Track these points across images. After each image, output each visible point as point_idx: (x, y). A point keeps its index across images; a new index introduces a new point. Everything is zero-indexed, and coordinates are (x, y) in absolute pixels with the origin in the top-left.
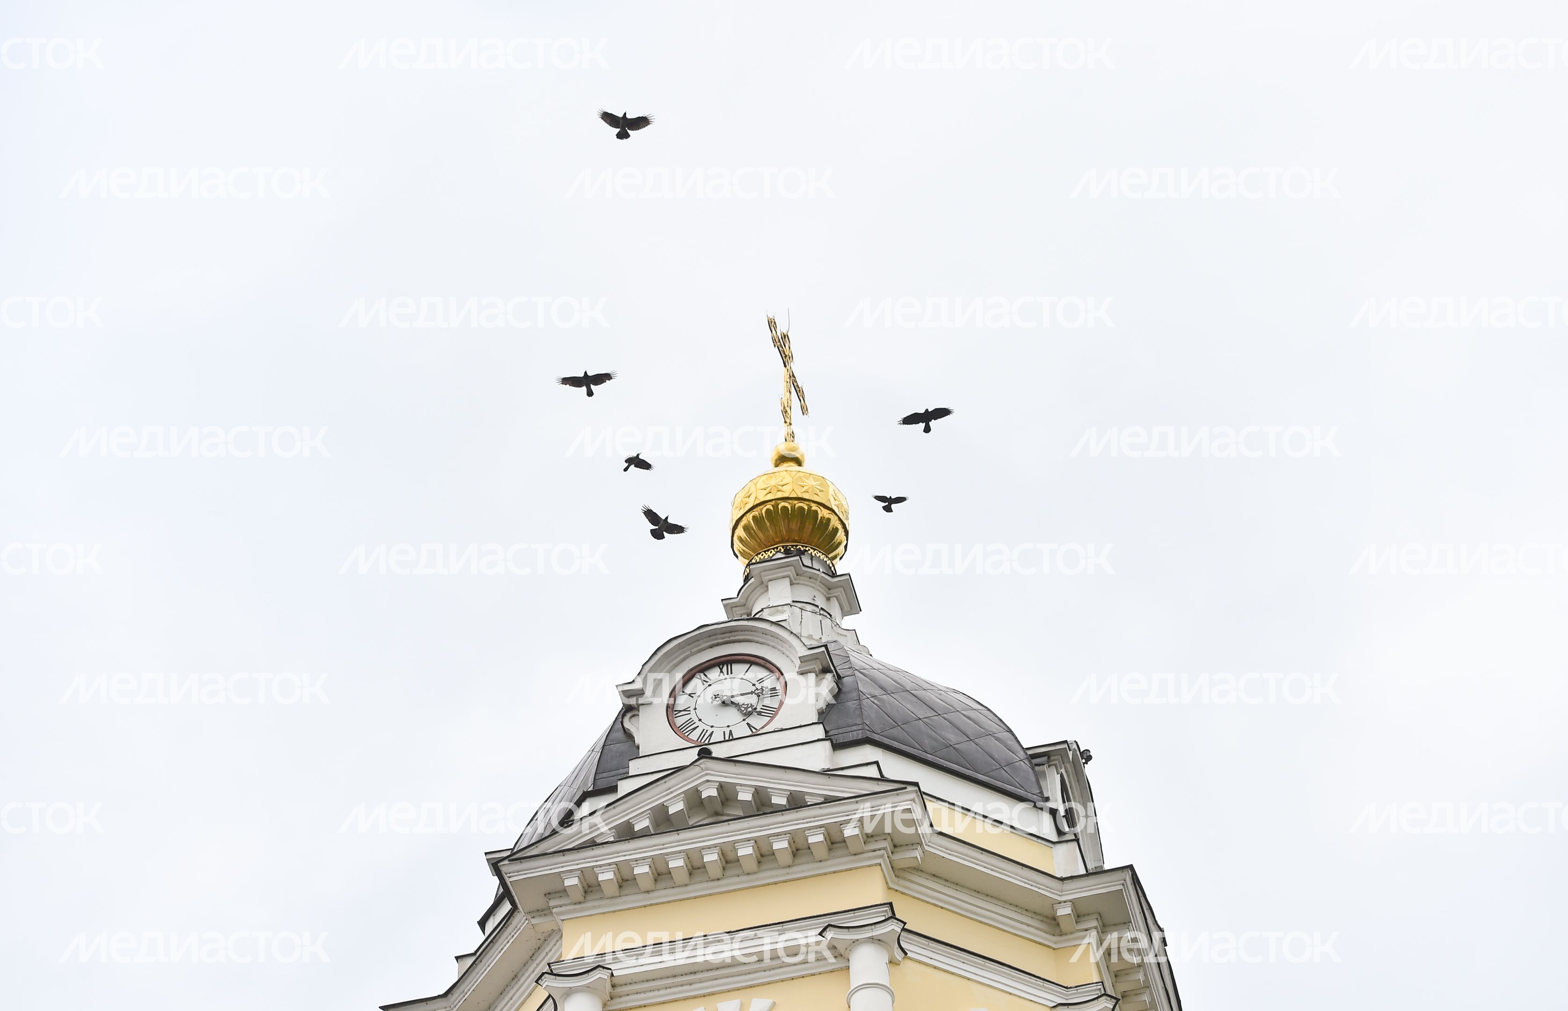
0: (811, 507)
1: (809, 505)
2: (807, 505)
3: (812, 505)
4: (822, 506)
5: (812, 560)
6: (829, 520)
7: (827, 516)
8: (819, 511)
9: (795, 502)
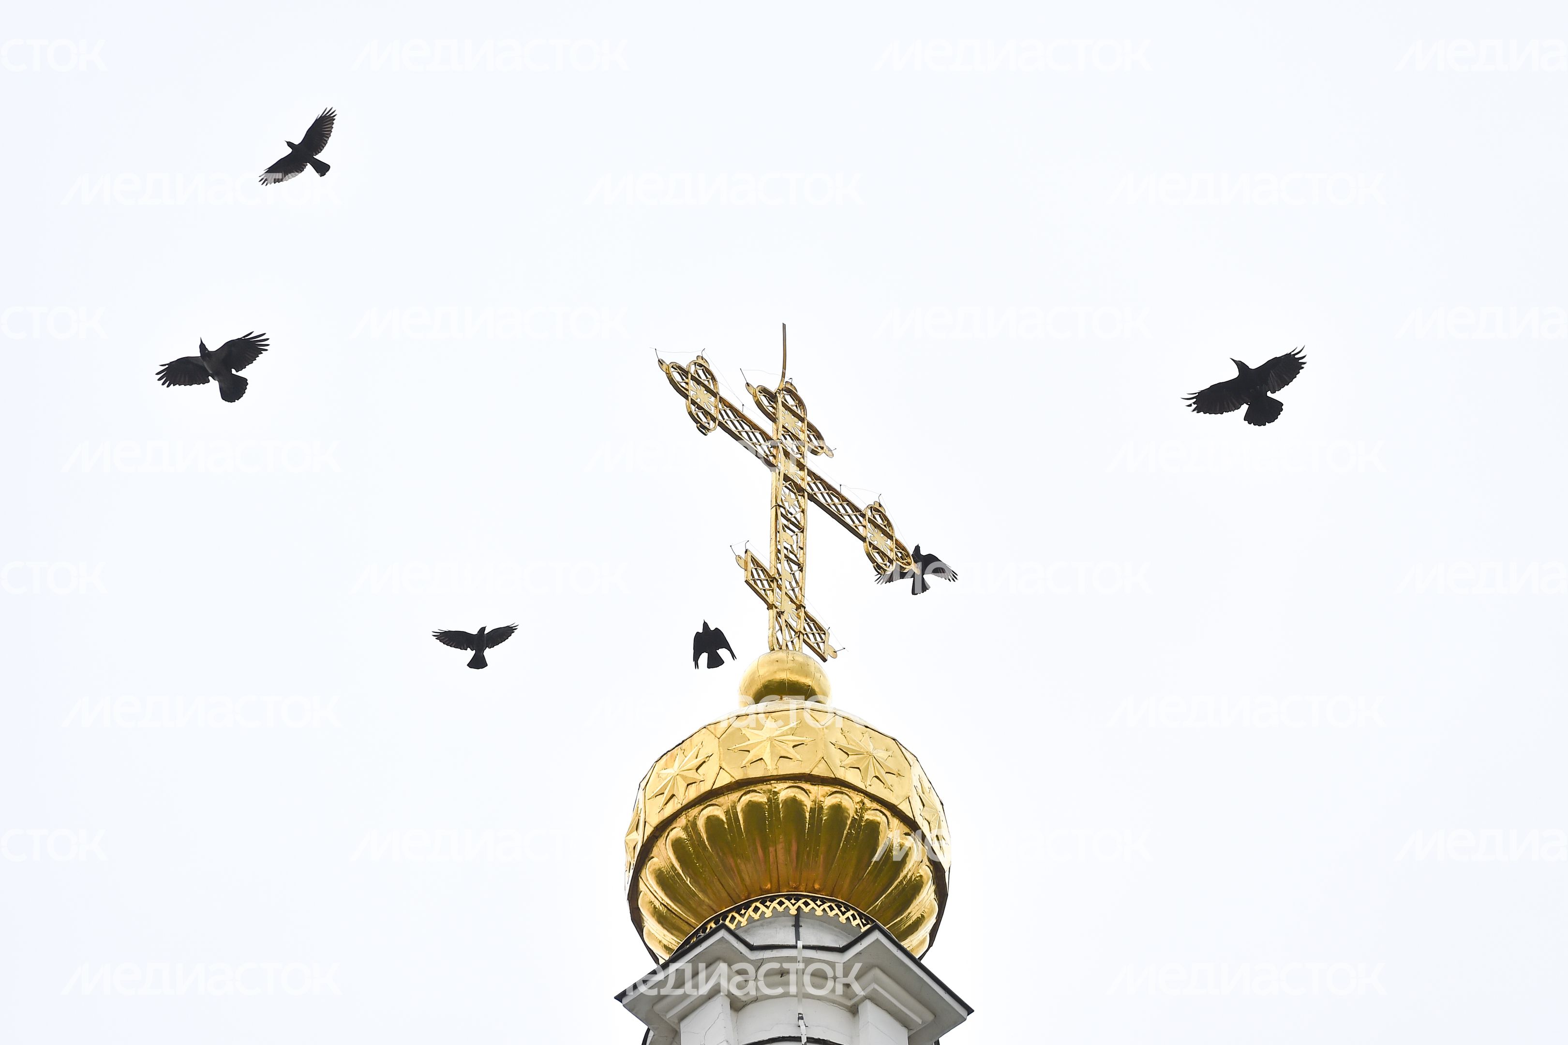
0: (776, 793)
1: (770, 791)
2: (765, 792)
3: (779, 786)
4: (806, 781)
5: (797, 926)
6: (837, 809)
7: (829, 802)
8: (801, 796)
9: (735, 796)
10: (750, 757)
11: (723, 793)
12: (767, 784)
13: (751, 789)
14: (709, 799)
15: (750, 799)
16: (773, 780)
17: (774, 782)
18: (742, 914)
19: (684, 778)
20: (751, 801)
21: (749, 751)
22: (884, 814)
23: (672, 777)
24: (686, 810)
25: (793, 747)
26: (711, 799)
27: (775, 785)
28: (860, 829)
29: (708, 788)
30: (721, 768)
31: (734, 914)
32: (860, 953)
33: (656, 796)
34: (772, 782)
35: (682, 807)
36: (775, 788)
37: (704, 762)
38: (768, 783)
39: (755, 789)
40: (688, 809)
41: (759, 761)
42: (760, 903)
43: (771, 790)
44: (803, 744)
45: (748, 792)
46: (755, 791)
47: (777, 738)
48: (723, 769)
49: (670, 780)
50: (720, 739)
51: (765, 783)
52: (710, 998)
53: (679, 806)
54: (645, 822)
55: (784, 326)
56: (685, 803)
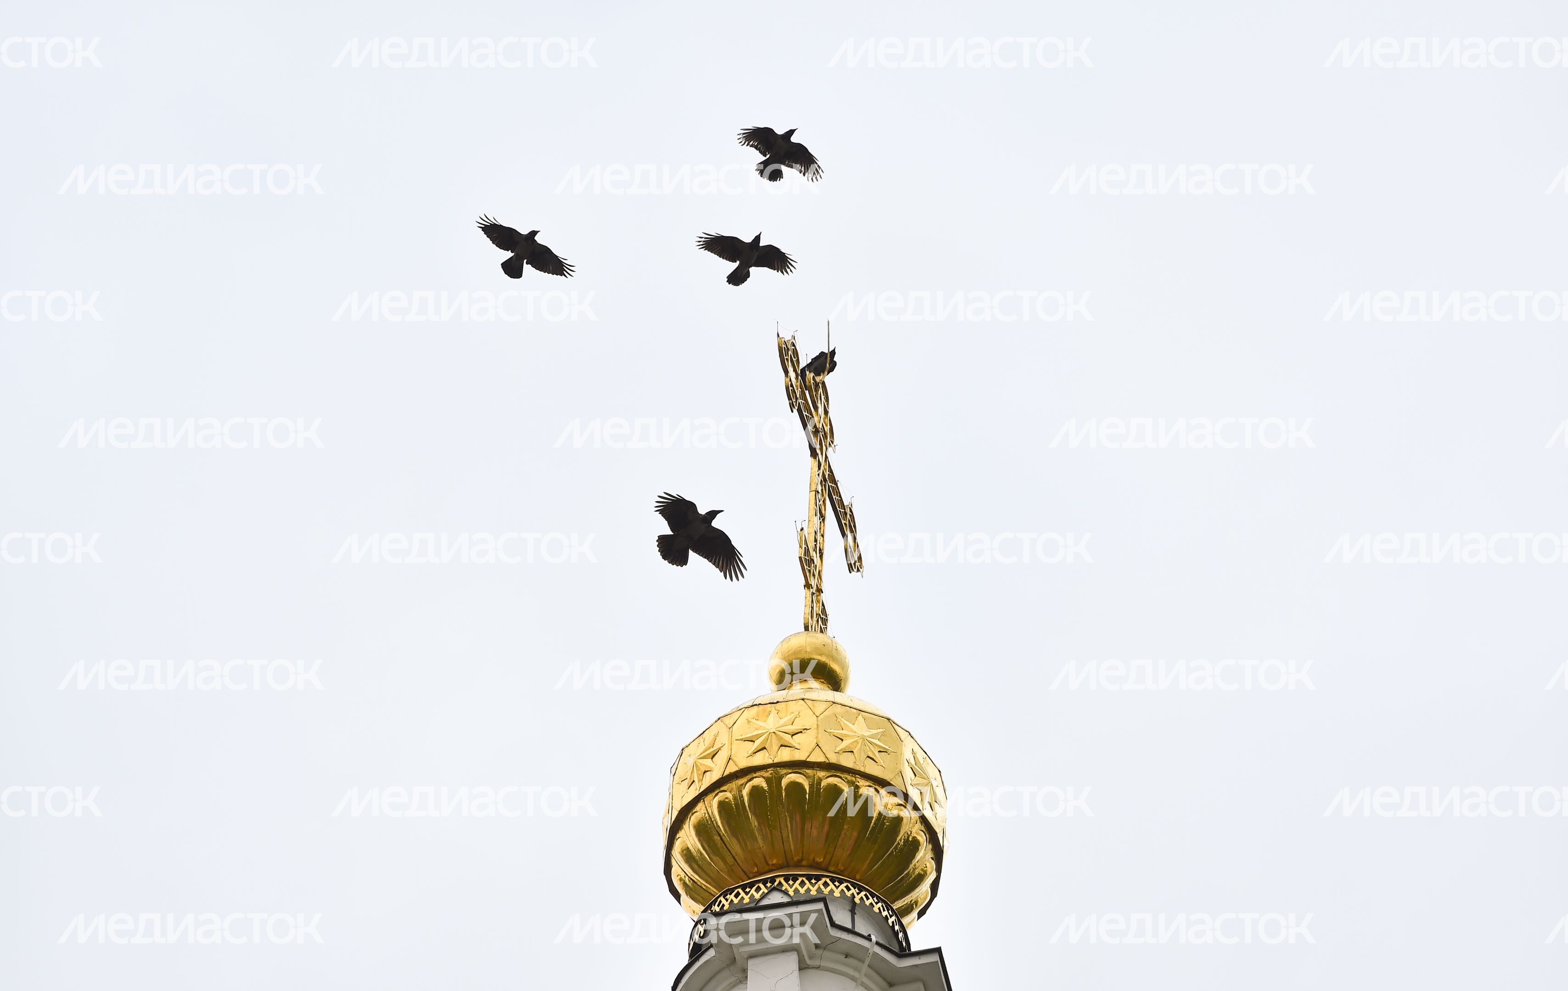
0: (858, 787)
1: (853, 782)
2: (848, 782)
3: (861, 782)
5: (853, 912)
9: (821, 774)
10: (843, 745)
11: (813, 768)
12: (852, 776)
13: (838, 774)
14: (799, 767)
15: (836, 783)
16: (858, 775)
17: (859, 776)
18: (812, 882)
19: (779, 738)
20: (836, 785)
21: (842, 740)
22: (925, 835)
23: (767, 732)
24: (775, 767)
25: (879, 752)
26: (801, 768)
27: (859, 780)
28: (908, 843)
29: (803, 758)
30: (818, 745)
31: (804, 879)
32: (916, 966)
33: (744, 741)
34: (857, 776)
35: (773, 764)
36: (858, 782)
37: (801, 732)
38: (854, 775)
39: (842, 776)
40: (778, 767)
41: (849, 753)
42: (830, 880)
43: (855, 782)
44: (887, 752)
45: (836, 776)
46: (841, 778)
47: (868, 739)
48: (820, 747)
49: (763, 734)
50: (819, 718)
51: (851, 775)
52: (784, 951)
53: (770, 762)
54: (730, 759)
55: (828, 322)
56: (776, 761)
